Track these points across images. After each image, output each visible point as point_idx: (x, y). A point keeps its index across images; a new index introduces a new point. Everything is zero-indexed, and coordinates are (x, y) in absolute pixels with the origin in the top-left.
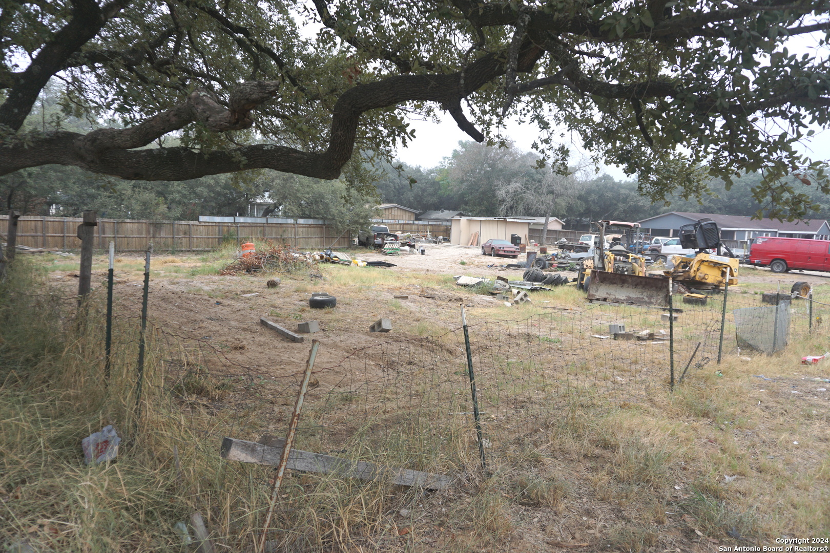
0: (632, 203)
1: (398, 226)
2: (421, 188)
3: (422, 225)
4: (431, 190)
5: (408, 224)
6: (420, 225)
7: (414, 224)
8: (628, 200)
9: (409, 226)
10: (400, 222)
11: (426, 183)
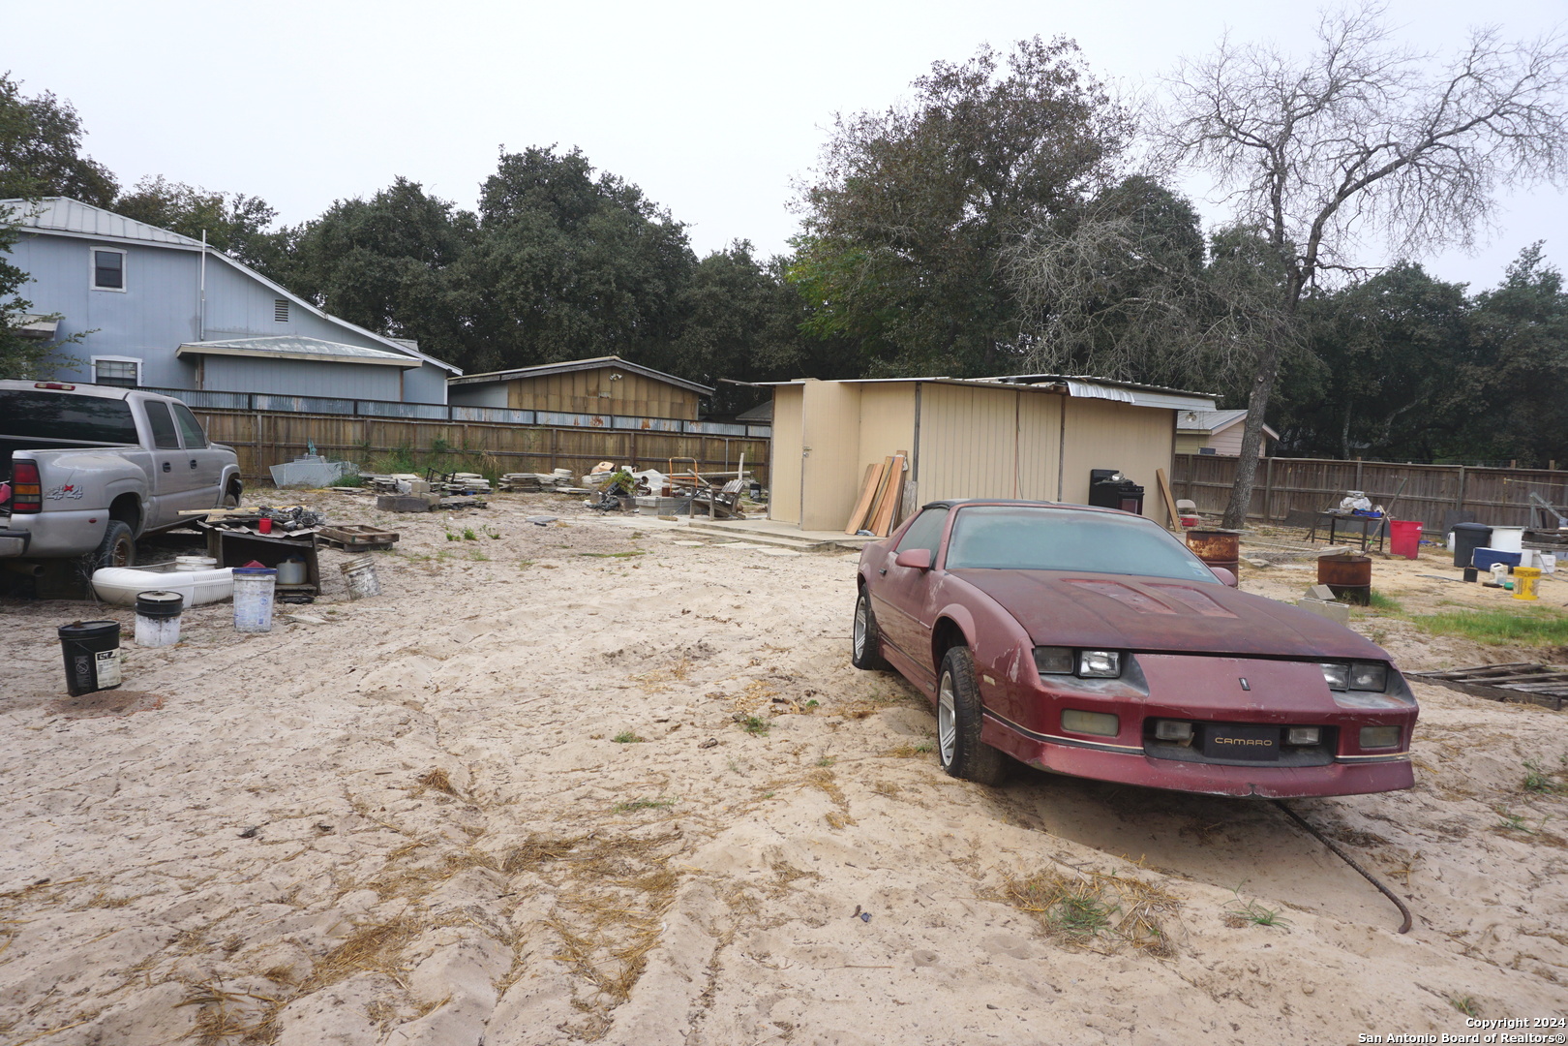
0: (1524, 362)
1: (611, 443)
2: (745, 314)
3: (720, 438)
4: (778, 320)
5: (656, 434)
6: (712, 437)
7: (682, 434)
8: (1505, 350)
9: (661, 443)
10: (620, 423)
11: (765, 299)
